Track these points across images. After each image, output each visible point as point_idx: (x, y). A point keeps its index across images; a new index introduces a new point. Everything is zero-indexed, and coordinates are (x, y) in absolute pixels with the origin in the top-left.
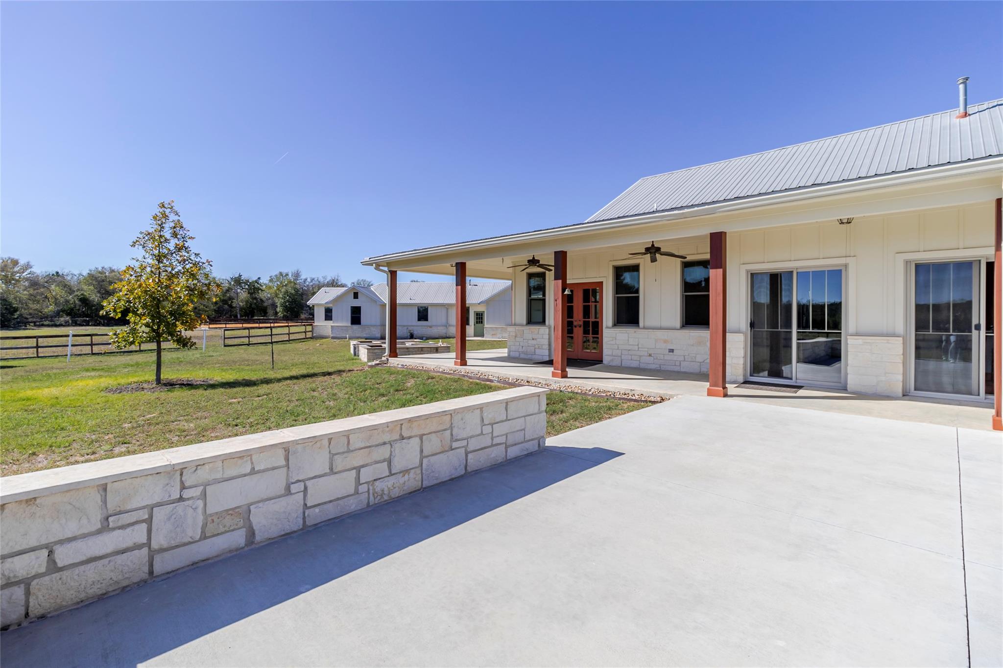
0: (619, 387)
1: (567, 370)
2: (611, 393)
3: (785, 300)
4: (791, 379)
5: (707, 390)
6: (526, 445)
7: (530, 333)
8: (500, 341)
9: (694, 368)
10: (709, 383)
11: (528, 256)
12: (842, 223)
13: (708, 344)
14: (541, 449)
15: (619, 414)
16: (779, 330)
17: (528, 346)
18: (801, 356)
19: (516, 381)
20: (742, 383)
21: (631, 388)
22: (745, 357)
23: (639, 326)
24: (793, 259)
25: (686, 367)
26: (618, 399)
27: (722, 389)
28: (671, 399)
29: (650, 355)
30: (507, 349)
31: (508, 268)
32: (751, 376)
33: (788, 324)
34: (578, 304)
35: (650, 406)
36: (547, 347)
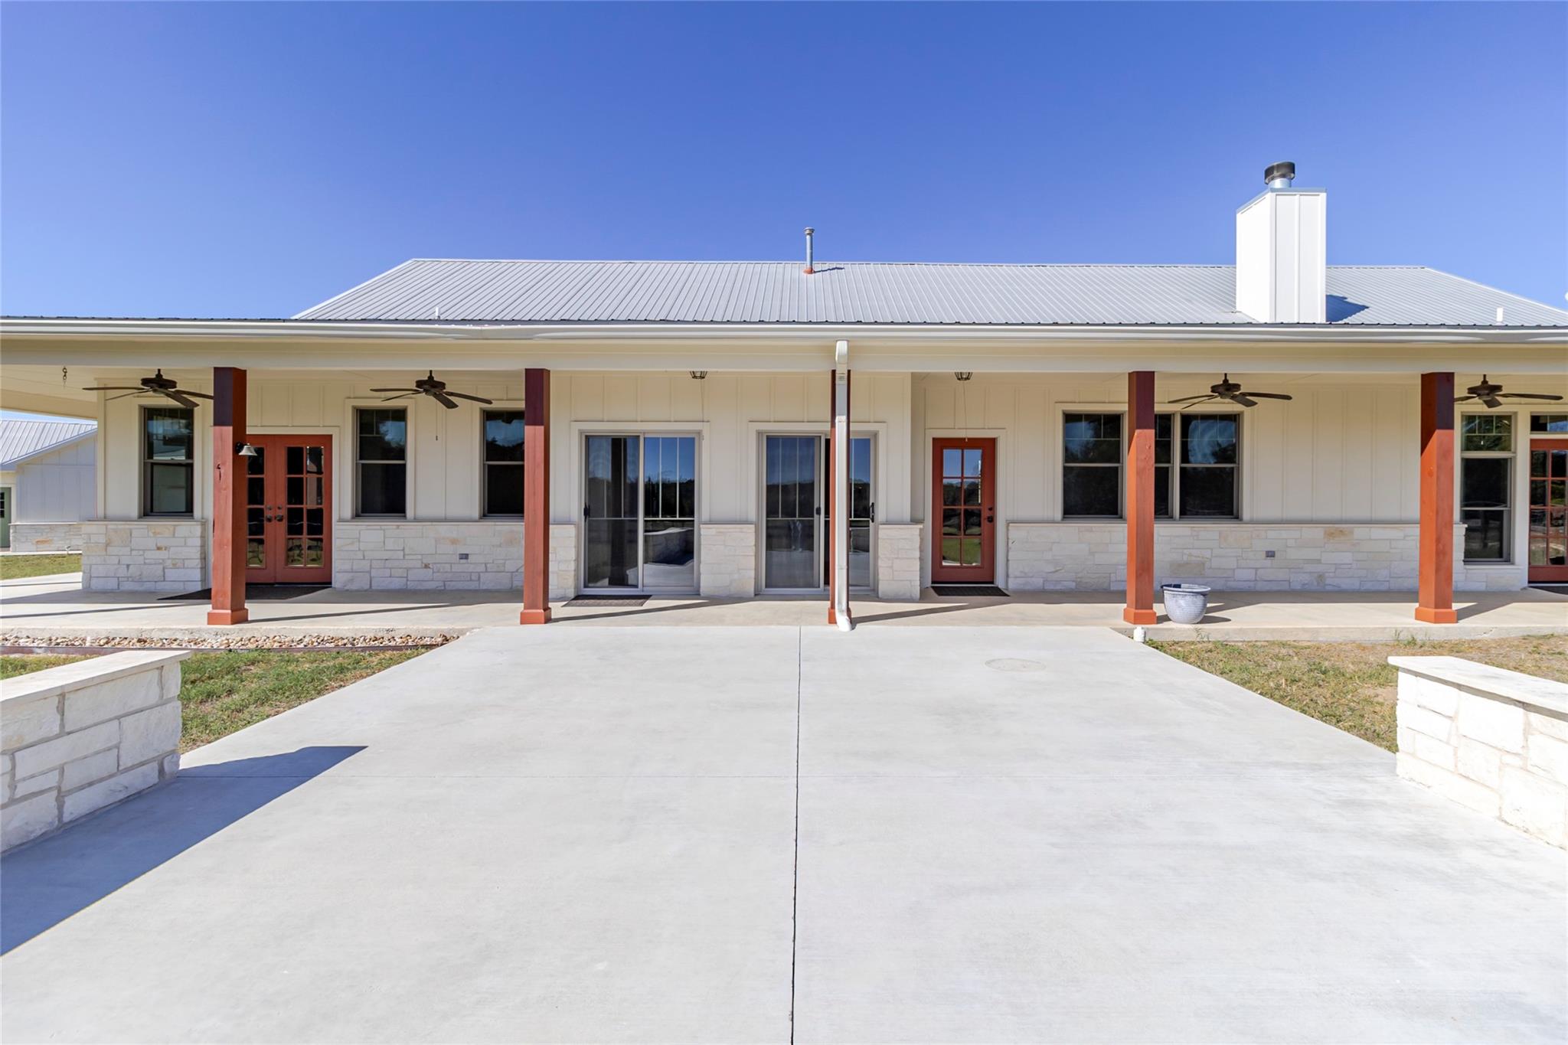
0: (362, 627)
1: (246, 606)
2: (345, 641)
3: (630, 475)
4: (636, 586)
5: (519, 615)
6: (124, 779)
7: (151, 534)
8: (63, 556)
9: (504, 582)
10: (523, 604)
11: (142, 369)
12: (695, 377)
13: (523, 542)
14: (167, 777)
15: (362, 677)
16: (623, 518)
17: (145, 563)
18: (651, 553)
19: (107, 643)
20: (573, 599)
21: (387, 628)
22: (577, 560)
23: (405, 516)
24: (639, 419)
25: (488, 582)
26: (360, 650)
27: (542, 611)
28: (461, 637)
29: (426, 566)
30: (81, 573)
31: (84, 389)
32: (585, 586)
33: (634, 511)
34: (275, 477)
35: (423, 653)
36: (197, 563)
